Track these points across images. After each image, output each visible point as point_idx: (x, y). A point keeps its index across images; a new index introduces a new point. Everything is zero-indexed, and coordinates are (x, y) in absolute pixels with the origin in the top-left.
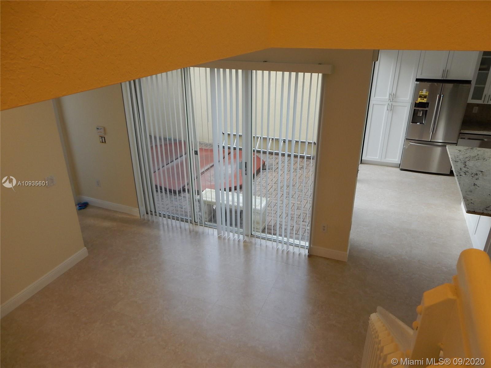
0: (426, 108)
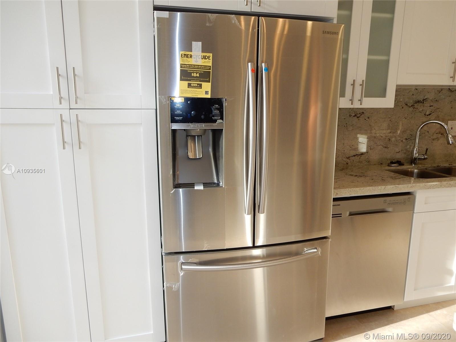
0: (214, 122)
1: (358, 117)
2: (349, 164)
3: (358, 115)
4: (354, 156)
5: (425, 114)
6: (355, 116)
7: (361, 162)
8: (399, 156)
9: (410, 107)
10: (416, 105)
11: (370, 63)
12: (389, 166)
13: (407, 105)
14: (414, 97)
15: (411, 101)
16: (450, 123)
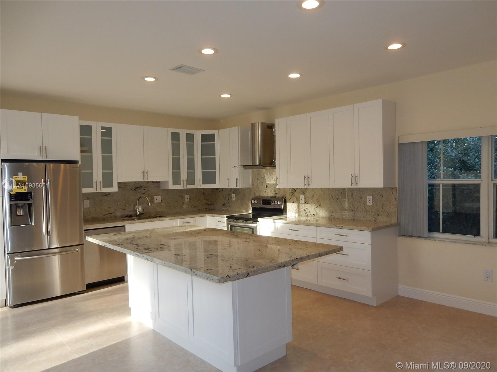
0: (28, 200)
2: (105, 218)
3: (107, 195)
4: (107, 214)
5: (142, 193)
6: (106, 195)
7: (111, 217)
8: (131, 213)
9: (134, 190)
10: (136, 189)
11: (103, 173)
12: (125, 218)
13: (132, 189)
14: (135, 186)
15: (134, 188)
16: (155, 197)
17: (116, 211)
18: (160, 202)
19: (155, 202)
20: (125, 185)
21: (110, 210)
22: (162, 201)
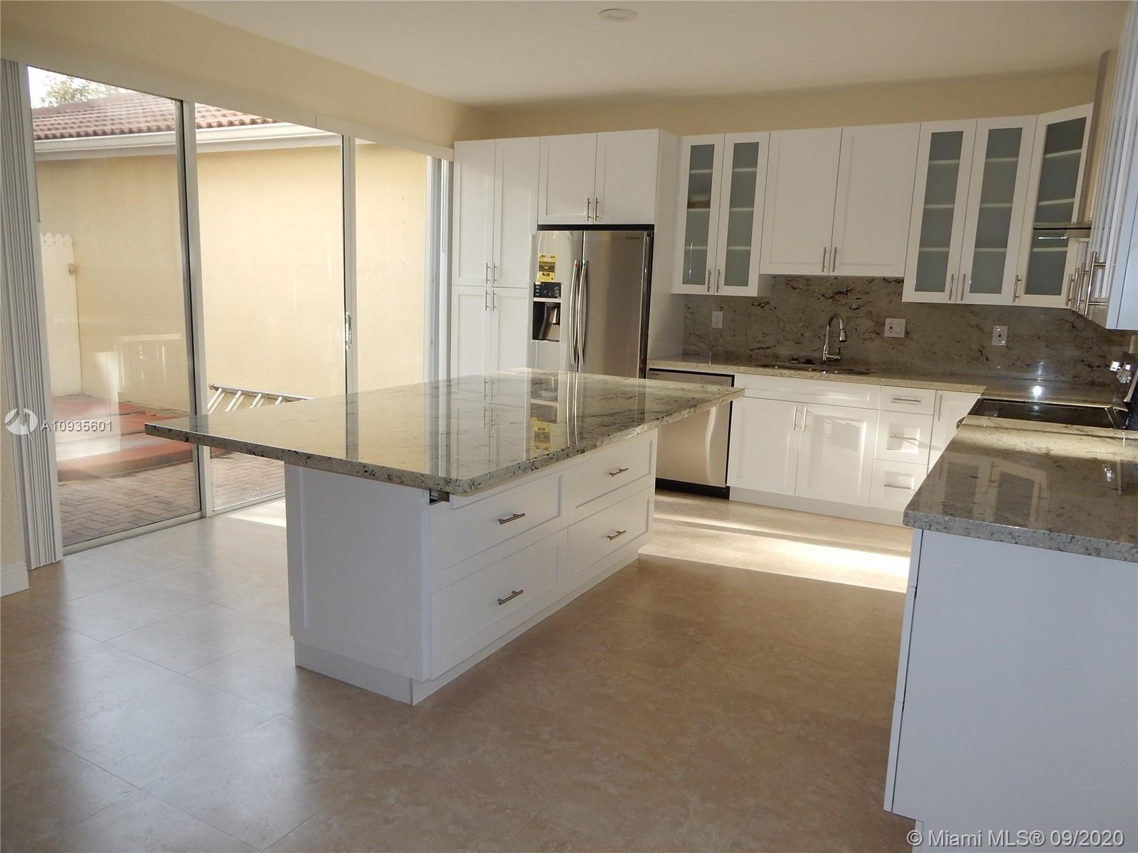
0: (556, 297)
1: (762, 307)
2: (753, 357)
4: (759, 349)
5: (850, 308)
9: (828, 298)
10: (836, 297)
11: (730, 255)
14: (834, 287)
15: (830, 292)
16: (888, 321)
17: (778, 343)
18: (902, 336)
19: (887, 333)
20: (807, 285)
21: (765, 339)
22: (907, 333)
